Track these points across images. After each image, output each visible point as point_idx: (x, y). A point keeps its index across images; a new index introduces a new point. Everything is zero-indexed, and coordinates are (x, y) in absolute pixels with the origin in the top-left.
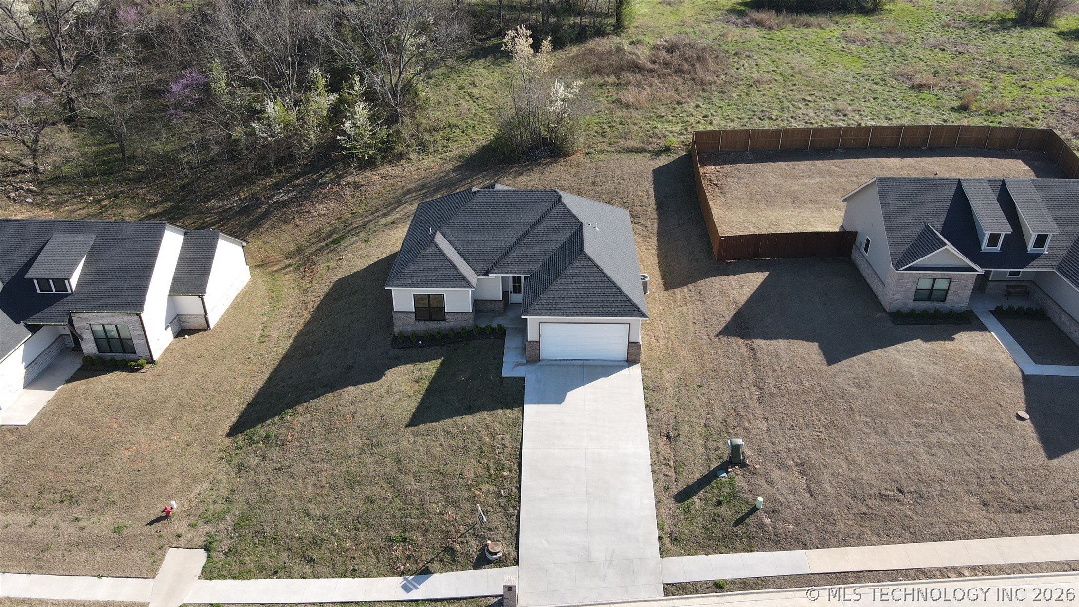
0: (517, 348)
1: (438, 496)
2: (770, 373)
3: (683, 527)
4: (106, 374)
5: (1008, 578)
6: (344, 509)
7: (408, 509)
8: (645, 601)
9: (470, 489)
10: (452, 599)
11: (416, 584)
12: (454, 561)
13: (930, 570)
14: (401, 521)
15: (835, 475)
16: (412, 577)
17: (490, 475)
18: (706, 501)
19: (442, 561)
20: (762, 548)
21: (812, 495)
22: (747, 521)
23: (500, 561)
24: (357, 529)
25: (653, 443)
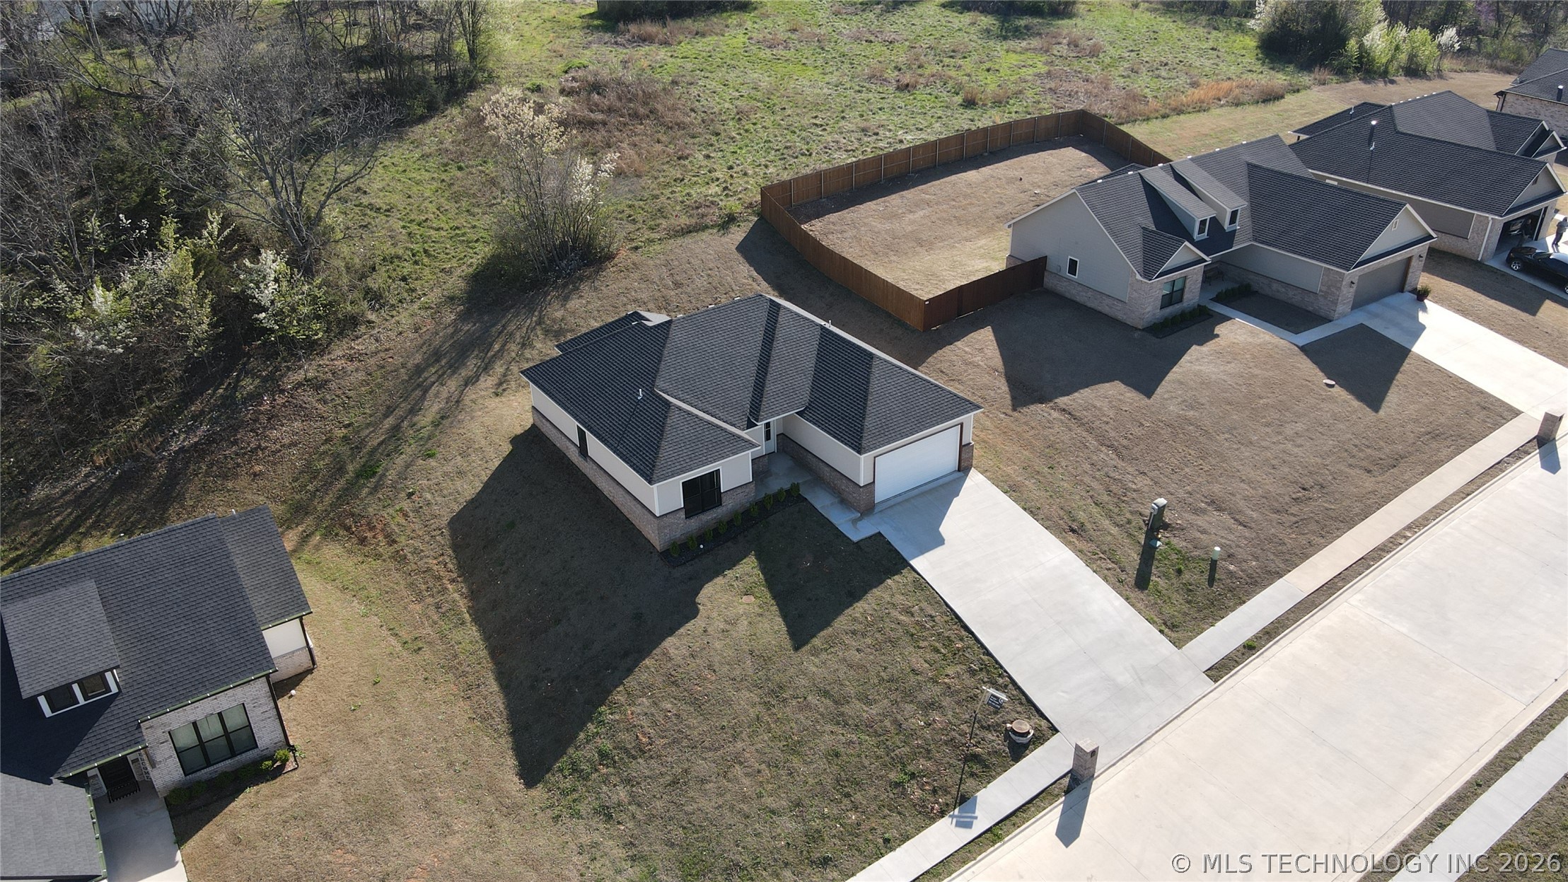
0: (832, 504)
1: (909, 708)
2: (1107, 428)
3: (1168, 610)
4: (234, 800)
5: (1437, 523)
6: (811, 781)
7: (887, 740)
8: (1204, 697)
9: (937, 682)
10: (1024, 805)
11: (970, 815)
12: (987, 767)
13: (1384, 544)
14: (892, 758)
15: (1246, 498)
16: (957, 810)
17: (944, 655)
18: (1166, 576)
19: (972, 775)
20: (1250, 595)
21: (1245, 526)
22: (1217, 576)
23: (1036, 738)
24: (848, 795)
25: (1068, 543)
